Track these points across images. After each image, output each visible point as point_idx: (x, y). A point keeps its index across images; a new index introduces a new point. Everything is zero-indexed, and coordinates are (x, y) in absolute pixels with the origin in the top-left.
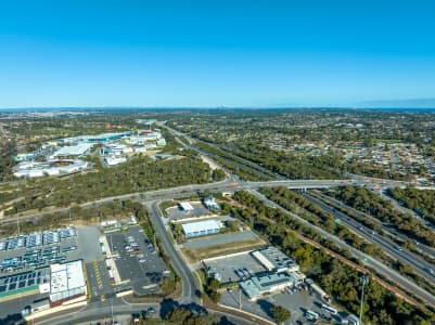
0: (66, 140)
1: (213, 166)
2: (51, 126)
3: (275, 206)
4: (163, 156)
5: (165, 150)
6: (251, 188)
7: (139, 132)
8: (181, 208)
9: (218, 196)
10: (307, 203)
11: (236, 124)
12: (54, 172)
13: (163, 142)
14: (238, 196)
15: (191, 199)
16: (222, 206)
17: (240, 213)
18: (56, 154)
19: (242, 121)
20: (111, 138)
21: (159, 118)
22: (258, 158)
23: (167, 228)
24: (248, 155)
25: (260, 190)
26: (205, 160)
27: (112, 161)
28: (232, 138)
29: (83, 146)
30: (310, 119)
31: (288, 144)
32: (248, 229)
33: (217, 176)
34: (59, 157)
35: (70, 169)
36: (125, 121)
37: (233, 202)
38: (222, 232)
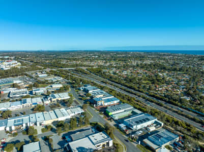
6: (53, 70)
9: (46, 71)
28: (47, 61)
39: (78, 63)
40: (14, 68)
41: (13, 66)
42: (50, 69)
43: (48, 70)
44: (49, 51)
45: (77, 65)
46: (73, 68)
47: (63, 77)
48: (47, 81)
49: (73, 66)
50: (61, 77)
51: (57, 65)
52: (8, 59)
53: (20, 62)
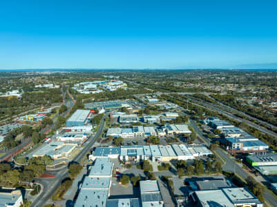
6: (166, 94)
7: (111, 81)
39: (197, 86)
40: (120, 90)
41: (119, 86)
42: (161, 93)
43: (159, 94)
44: (157, 70)
45: (195, 90)
46: (191, 94)
47: (178, 104)
48: (158, 107)
49: (190, 90)
50: (176, 103)
51: (169, 88)
52: (113, 79)
53: (126, 83)
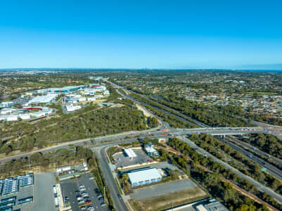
0: (39, 91)
1: (147, 114)
2: (30, 81)
3: (207, 154)
4: (108, 104)
5: (109, 99)
6: (180, 134)
7: (91, 85)
8: (126, 155)
9: (155, 142)
10: (232, 151)
11: (156, 80)
12: (26, 117)
13: (107, 93)
14: (172, 142)
15: (133, 145)
16: (160, 153)
17: (176, 159)
18: (30, 102)
19: (160, 78)
20: (71, 90)
21: (104, 76)
22: (179, 106)
23: (115, 175)
24: (170, 104)
25: (189, 136)
26: (140, 108)
27: (71, 108)
29: (50, 96)
30: (206, 77)
31: (198, 95)
32: (187, 177)
33: (151, 123)
34: (32, 104)
35: (39, 115)
36: (81, 77)
37: (168, 149)
38: (164, 180)
